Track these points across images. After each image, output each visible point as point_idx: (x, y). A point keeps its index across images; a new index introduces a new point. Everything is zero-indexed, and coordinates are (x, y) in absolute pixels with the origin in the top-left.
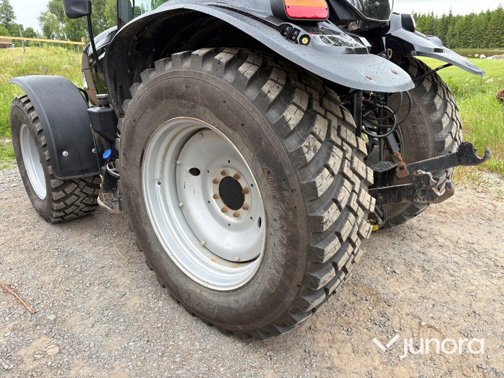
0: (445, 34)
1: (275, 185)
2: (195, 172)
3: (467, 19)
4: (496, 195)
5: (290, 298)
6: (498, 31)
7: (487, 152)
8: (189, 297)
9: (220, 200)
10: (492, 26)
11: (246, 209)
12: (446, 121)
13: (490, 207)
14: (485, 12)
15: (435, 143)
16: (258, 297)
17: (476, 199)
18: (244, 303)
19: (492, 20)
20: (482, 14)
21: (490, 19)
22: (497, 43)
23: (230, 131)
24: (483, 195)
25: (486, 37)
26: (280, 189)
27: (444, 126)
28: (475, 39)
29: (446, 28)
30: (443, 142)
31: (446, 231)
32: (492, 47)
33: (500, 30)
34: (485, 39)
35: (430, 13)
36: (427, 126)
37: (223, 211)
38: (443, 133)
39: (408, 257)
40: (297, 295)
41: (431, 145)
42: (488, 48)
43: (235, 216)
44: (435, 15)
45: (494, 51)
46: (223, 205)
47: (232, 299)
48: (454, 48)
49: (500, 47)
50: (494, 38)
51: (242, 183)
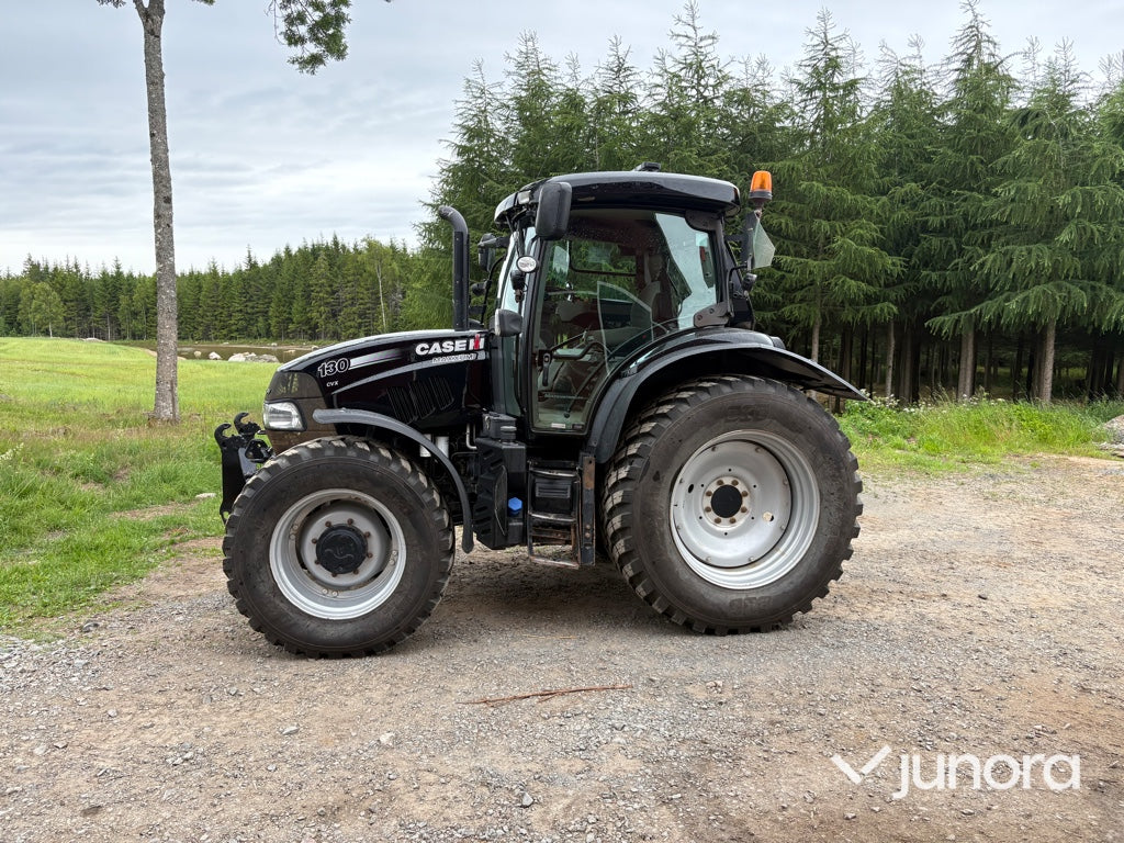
0: (116, 310)
6: (221, 310)
9: (712, 511)
10: (208, 301)
11: (744, 511)
19: (204, 289)
21: (200, 287)
22: (225, 332)
25: (200, 320)
29: (114, 299)
32: (216, 338)
33: (223, 308)
34: (199, 324)
35: (71, 264)
42: (209, 339)
43: (733, 522)
44: (83, 270)
45: (221, 345)
46: (716, 516)
48: (141, 337)
49: (231, 338)
50: (217, 323)
51: (741, 488)
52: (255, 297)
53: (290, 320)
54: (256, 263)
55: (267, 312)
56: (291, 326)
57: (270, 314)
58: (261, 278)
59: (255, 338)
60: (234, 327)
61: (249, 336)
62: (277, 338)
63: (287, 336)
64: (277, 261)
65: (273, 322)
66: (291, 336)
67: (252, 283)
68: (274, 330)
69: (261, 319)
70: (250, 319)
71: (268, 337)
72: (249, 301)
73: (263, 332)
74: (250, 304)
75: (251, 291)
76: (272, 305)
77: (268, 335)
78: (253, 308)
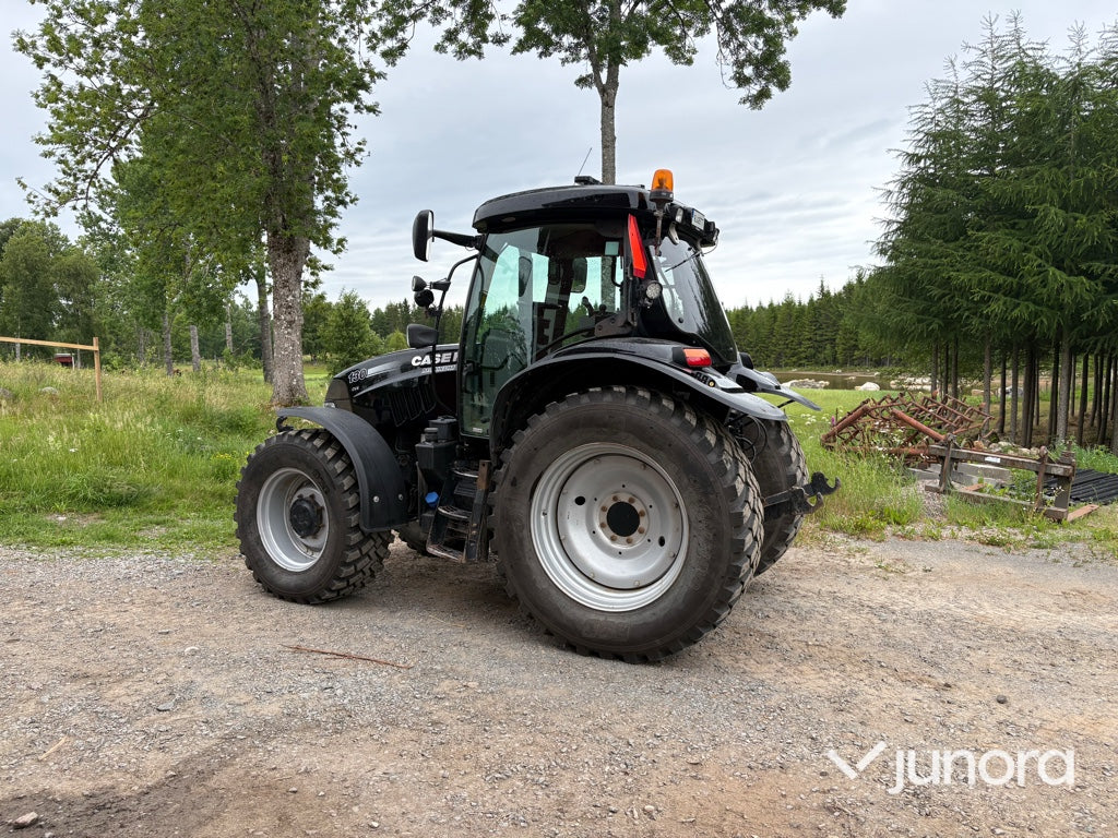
1: (702, 490)
2: (580, 501)
3: (737, 316)
4: (846, 553)
5: (715, 591)
6: (792, 339)
7: (837, 480)
8: (592, 628)
9: (608, 528)
10: (782, 330)
11: (641, 532)
12: (793, 455)
13: (843, 563)
14: (766, 305)
15: (788, 477)
16: (680, 601)
17: (826, 558)
18: (663, 614)
19: (779, 319)
20: (761, 308)
21: (775, 318)
22: (794, 359)
23: (654, 451)
24: (832, 554)
25: (773, 348)
26: (706, 494)
27: (793, 460)
28: (757, 352)
30: (795, 476)
31: (805, 585)
32: (786, 365)
33: (794, 336)
34: (772, 352)
36: (777, 460)
37: (613, 539)
38: (794, 467)
39: (775, 605)
40: (721, 587)
41: (783, 480)
42: (780, 366)
43: (629, 542)
45: (790, 372)
46: (612, 534)
47: (648, 613)
49: (800, 365)
50: (788, 351)
51: (638, 507)
52: (824, 326)
53: (856, 347)
54: (829, 293)
55: (834, 340)
56: (856, 353)
57: (837, 341)
58: (831, 306)
59: (822, 365)
60: (803, 355)
61: (817, 363)
62: (843, 365)
63: (852, 364)
64: (849, 288)
65: (839, 349)
66: (856, 362)
67: (822, 311)
68: (840, 357)
69: (828, 346)
70: (819, 348)
71: (834, 364)
72: (819, 329)
73: (830, 359)
74: (819, 332)
75: (821, 319)
76: (840, 332)
77: (835, 362)
78: (822, 335)
